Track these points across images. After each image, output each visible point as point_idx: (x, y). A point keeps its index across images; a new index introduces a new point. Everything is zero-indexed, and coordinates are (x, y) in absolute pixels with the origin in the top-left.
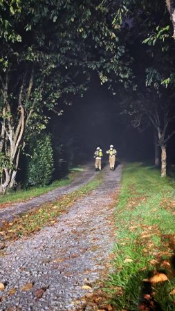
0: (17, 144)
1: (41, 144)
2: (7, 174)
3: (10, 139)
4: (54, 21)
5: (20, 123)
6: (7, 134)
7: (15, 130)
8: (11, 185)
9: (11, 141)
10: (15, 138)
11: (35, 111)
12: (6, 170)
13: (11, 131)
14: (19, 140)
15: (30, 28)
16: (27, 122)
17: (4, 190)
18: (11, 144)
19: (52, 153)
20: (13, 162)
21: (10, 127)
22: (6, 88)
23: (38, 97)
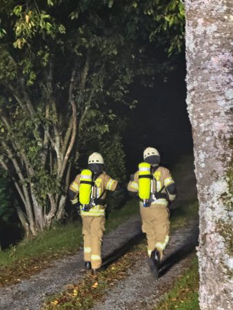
0: (66, 157)
1: (106, 147)
2: (52, 201)
3: (57, 149)
4: (110, 6)
5: (71, 125)
6: (53, 144)
7: (63, 136)
8: (59, 216)
9: (58, 153)
10: (64, 148)
11: (93, 108)
12: (50, 195)
13: (57, 138)
14: (68, 151)
15: (77, 16)
16: (81, 124)
17: (49, 222)
18: (58, 157)
19: (124, 159)
20: (61, 183)
21: (56, 133)
22: (50, 77)
23: (98, 87)
